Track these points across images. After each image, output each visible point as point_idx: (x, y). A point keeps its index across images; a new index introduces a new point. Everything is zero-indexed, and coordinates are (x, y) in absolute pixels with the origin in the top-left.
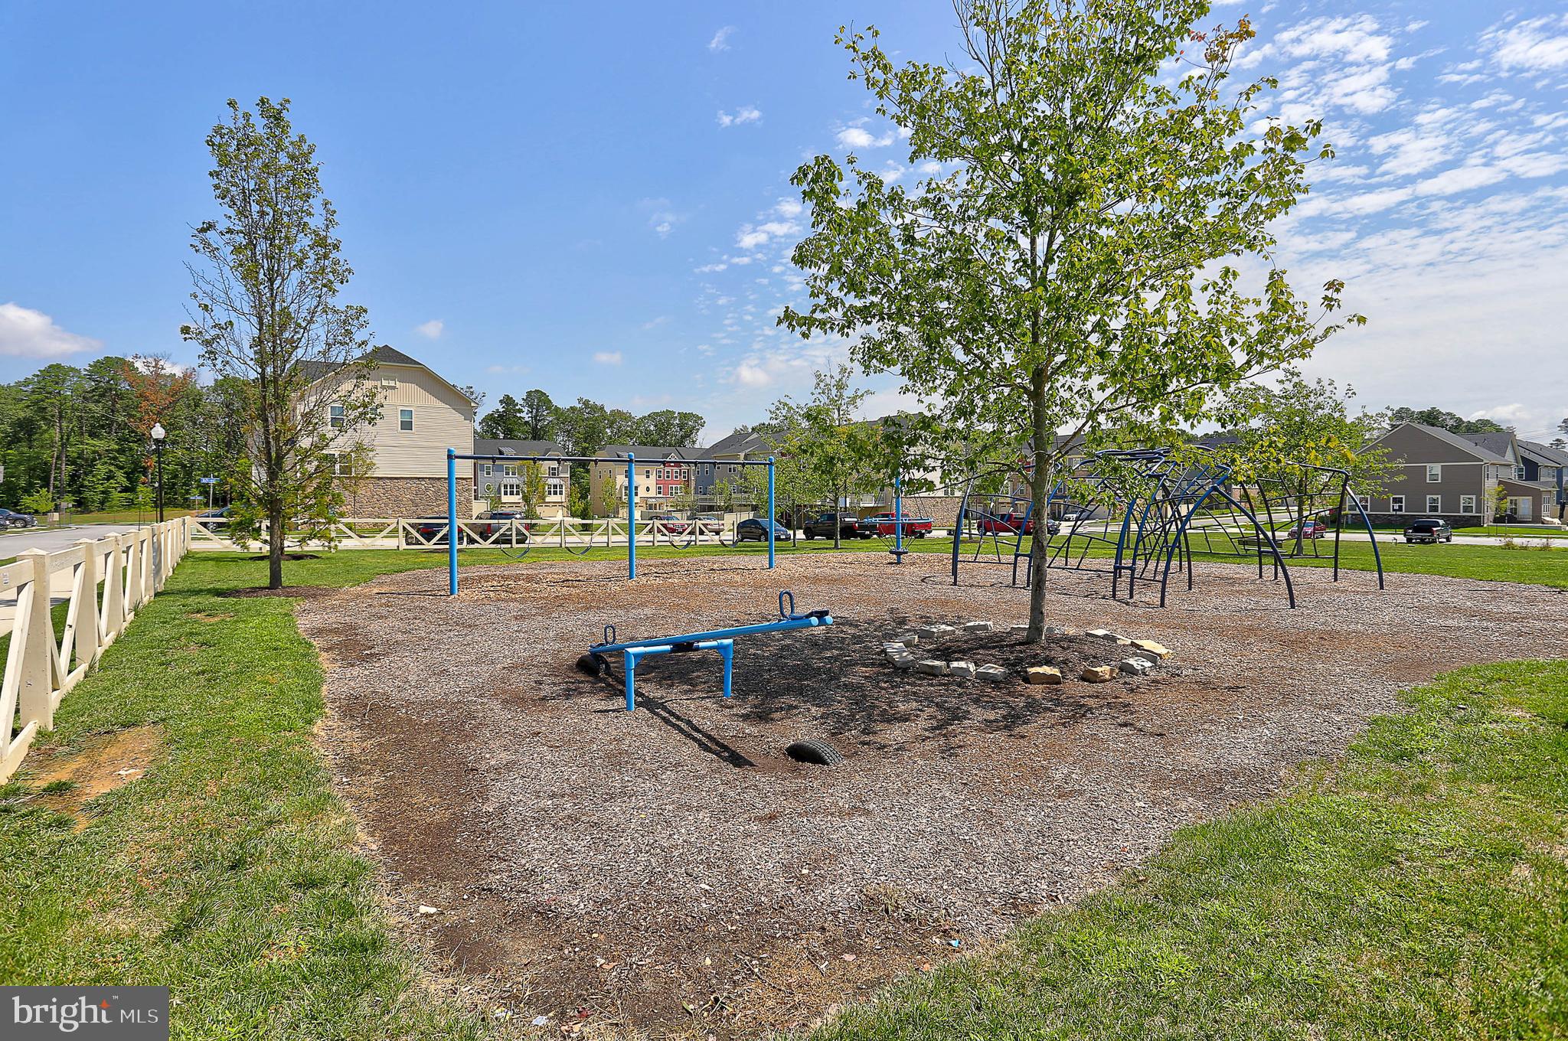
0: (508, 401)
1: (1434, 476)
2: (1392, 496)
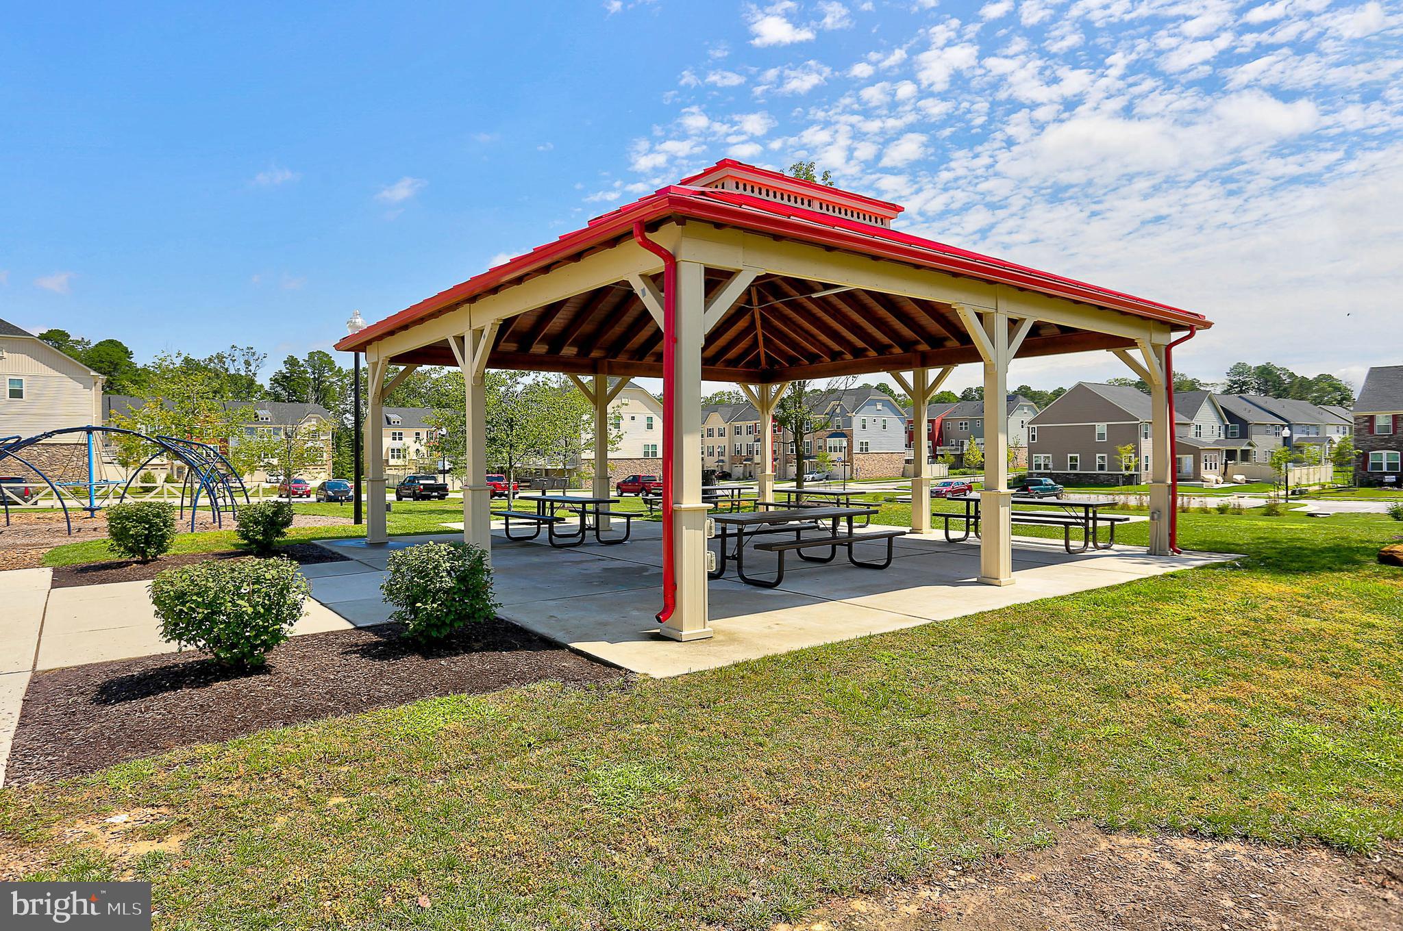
0: (292, 362)
1: (1101, 436)
2: (1069, 455)
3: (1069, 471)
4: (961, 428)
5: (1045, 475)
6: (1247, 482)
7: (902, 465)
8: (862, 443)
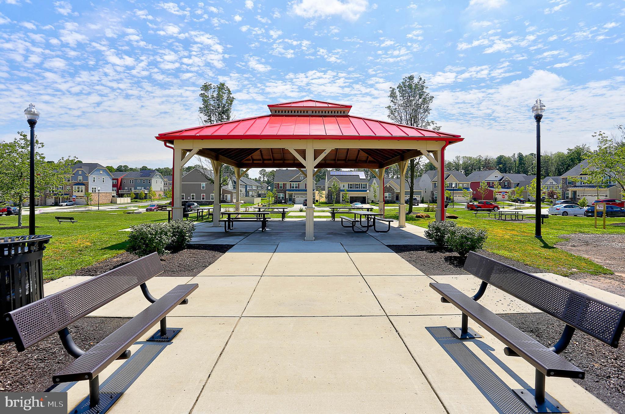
1: (203, 187)
2: (191, 194)
3: (202, 200)
4: (130, 183)
5: (194, 202)
6: (244, 203)
7: (111, 198)
8: (93, 188)
